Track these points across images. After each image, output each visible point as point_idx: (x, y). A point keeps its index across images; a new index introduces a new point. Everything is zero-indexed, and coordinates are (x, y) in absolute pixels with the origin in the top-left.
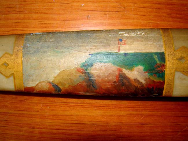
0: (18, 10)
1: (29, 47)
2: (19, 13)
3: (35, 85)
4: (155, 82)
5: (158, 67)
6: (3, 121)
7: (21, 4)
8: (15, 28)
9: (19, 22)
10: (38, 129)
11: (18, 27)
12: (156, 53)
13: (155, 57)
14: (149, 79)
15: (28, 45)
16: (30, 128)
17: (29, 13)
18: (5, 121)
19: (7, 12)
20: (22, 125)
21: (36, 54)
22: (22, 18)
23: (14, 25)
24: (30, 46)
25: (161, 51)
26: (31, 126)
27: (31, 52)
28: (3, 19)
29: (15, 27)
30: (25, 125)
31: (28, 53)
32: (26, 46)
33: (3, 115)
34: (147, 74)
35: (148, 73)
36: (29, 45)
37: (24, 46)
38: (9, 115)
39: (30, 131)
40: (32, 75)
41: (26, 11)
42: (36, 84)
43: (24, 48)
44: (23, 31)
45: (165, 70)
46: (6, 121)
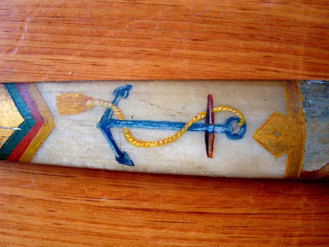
0: (267, 35)
1: (313, 105)
2: (270, 41)
3: (320, 168)
6: (240, 228)
7: (272, 25)
8: (264, 67)
9: (270, 57)
10: (298, 237)
11: (268, 66)
15: (310, 101)
16: (285, 236)
17: (286, 43)
18: (242, 228)
19: (247, 37)
20: (271, 232)
21: (325, 117)
22: (275, 51)
23: (262, 60)
24: (314, 103)
26: (287, 232)
27: (317, 115)
28: (241, 48)
29: (265, 65)
30: (278, 232)
31: (313, 115)
32: (307, 102)
33: (241, 217)
36: (312, 101)
37: (303, 102)
38: (251, 218)
39: (285, 242)
40: (318, 152)
41: (281, 38)
42: (322, 166)
43: (304, 106)
44: (279, 73)
46: (245, 228)
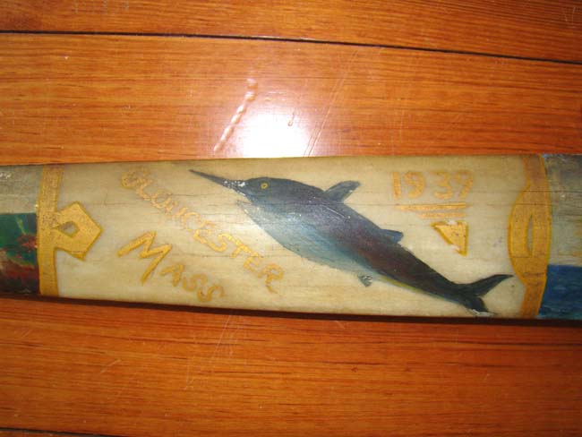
4: (21, 268)
5: (25, 241)
12: (20, 216)
13: (20, 222)
14: (10, 262)
25: (31, 212)
34: (4, 252)
35: (7, 251)
45: (36, 247)
